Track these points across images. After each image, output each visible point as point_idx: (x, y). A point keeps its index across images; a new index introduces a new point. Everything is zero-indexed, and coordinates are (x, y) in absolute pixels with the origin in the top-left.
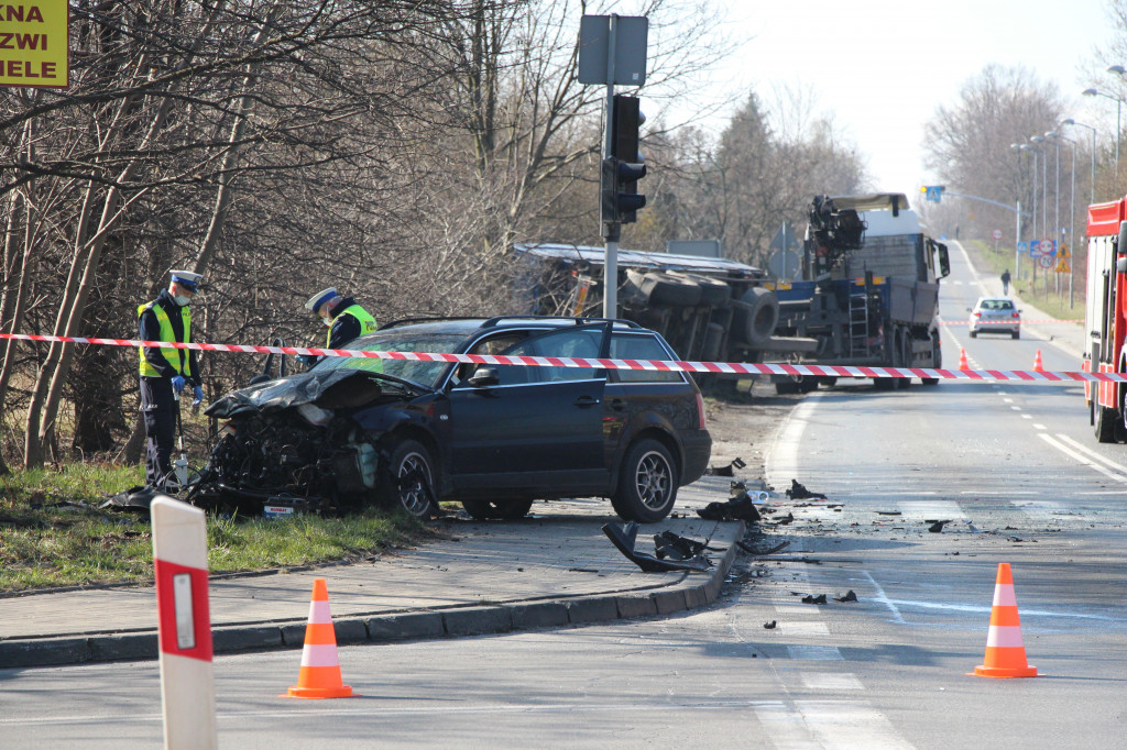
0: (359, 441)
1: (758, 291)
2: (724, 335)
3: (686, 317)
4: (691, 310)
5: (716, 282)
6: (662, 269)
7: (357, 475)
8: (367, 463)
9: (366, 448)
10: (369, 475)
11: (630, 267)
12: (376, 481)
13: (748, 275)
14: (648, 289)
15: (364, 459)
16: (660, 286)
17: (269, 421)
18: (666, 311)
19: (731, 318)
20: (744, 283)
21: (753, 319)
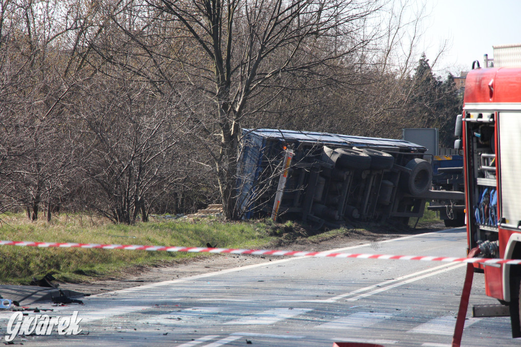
1: (418, 160)
2: (394, 188)
3: (364, 176)
4: (368, 172)
5: (385, 155)
11: (326, 145)
13: (414, 150)
14: (335, 158)
16: (343, 156)
18: (347, 173)
19: (399, 177)
20: (410, 155)
21: (414, 178)
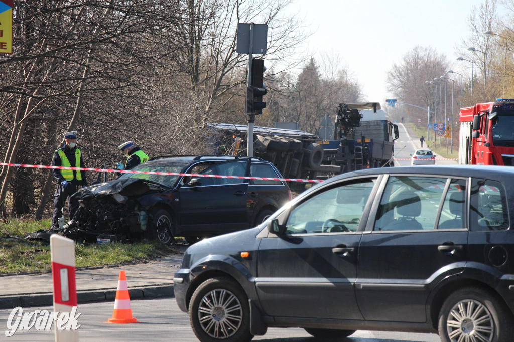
0: (140, 210)
1: (315, 145)
2: (299, 164)
3: (283, 156)
4: (285, 153)
5: (296, 141)
6: (272, 135)
7: (139, 225)
8: (143, 220)
9: (142, 213)
10: (144, 225)
11: (258, 134)
12: (147, 228)
13: (310, 138)
14: (266, 144)
15: (141, 218)
16: (271, 142)
17: (100, 201)
18: (274, 153)
19: (303, 157)
20: (308, 141)
21: (313, 157)
